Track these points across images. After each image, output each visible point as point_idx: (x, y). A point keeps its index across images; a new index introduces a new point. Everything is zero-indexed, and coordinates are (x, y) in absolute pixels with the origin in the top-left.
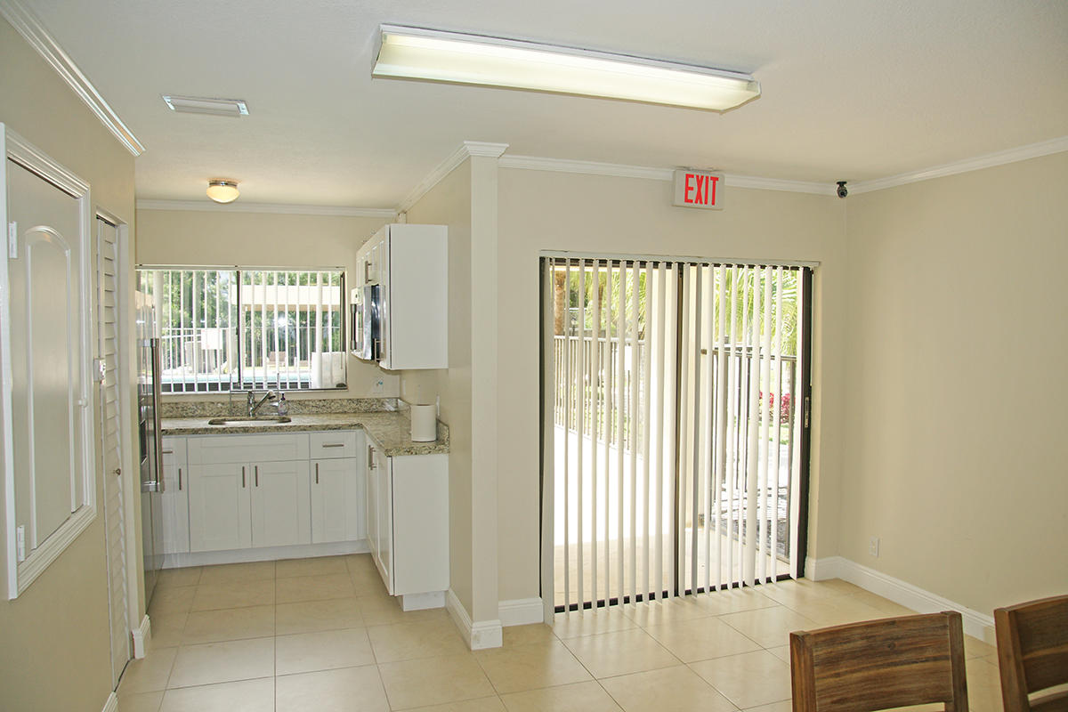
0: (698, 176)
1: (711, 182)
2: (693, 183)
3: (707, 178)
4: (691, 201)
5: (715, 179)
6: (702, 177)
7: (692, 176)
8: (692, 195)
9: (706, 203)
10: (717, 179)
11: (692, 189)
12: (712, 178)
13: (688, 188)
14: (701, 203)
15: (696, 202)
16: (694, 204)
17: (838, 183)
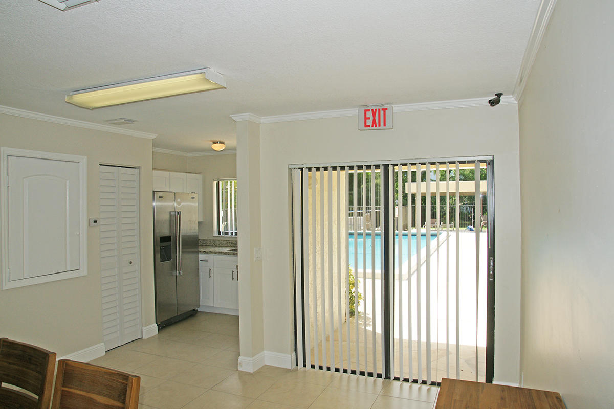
0: (372, 110)
1: (382, 112)
2: (369, 114)
3: (379, 110)
4: (369, 126)
5: (385, 110)
6: (376, 110)
7: (369, 110)
8: (369, 122)
9: (379, 126)
10: (387, 109)
11: (369, 118)
12: (382, 110)
13: (366, 118)
14: (376, 126)
15: (373, 126)
16: (371, 128)
17: (496, 95)
